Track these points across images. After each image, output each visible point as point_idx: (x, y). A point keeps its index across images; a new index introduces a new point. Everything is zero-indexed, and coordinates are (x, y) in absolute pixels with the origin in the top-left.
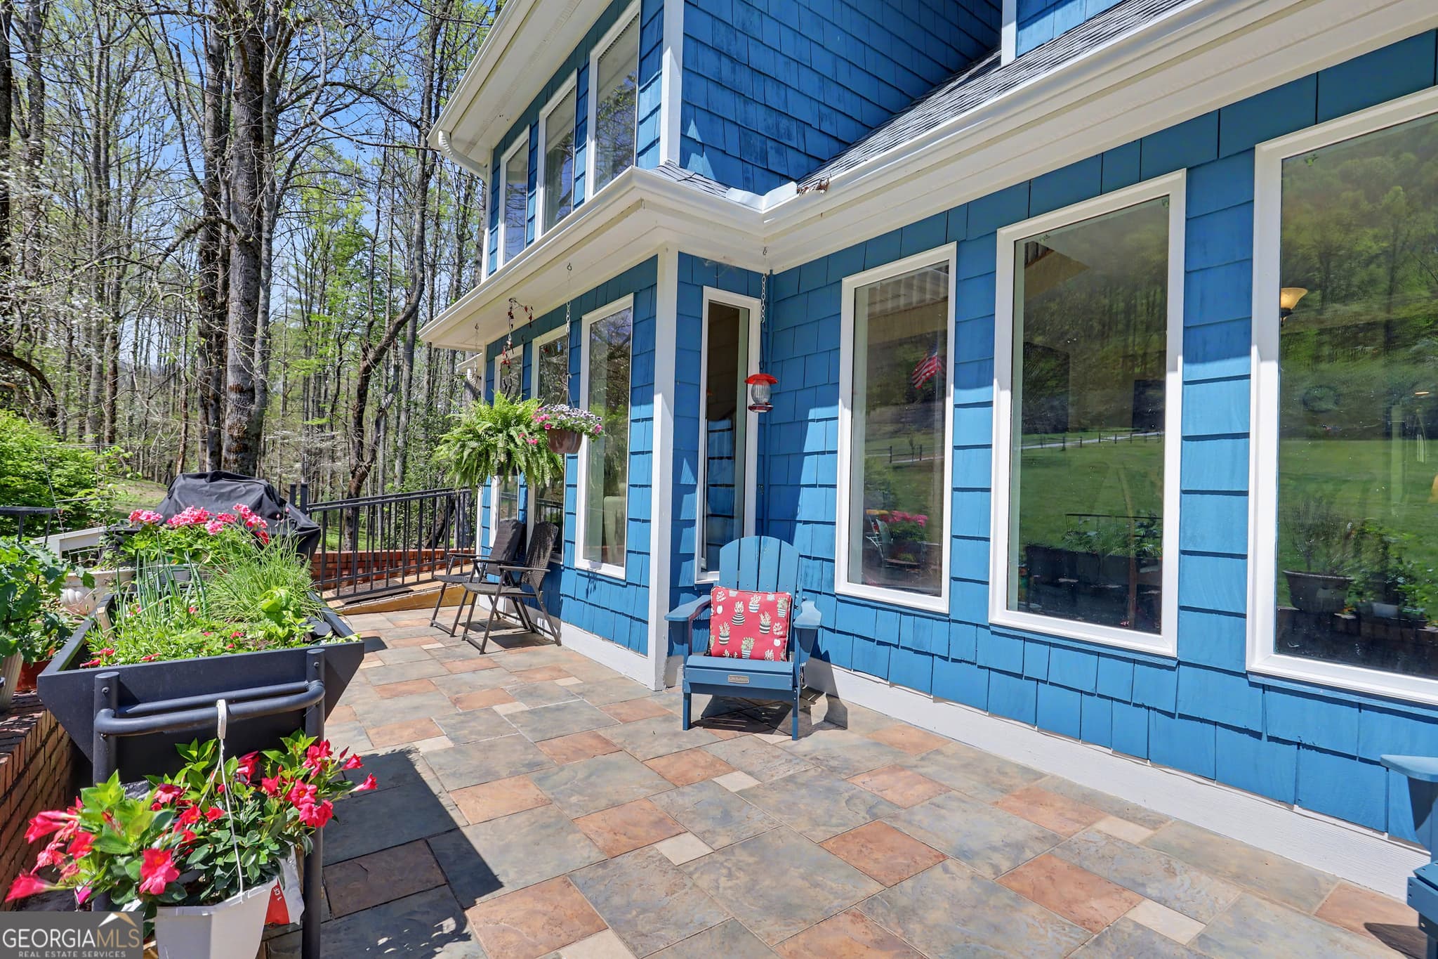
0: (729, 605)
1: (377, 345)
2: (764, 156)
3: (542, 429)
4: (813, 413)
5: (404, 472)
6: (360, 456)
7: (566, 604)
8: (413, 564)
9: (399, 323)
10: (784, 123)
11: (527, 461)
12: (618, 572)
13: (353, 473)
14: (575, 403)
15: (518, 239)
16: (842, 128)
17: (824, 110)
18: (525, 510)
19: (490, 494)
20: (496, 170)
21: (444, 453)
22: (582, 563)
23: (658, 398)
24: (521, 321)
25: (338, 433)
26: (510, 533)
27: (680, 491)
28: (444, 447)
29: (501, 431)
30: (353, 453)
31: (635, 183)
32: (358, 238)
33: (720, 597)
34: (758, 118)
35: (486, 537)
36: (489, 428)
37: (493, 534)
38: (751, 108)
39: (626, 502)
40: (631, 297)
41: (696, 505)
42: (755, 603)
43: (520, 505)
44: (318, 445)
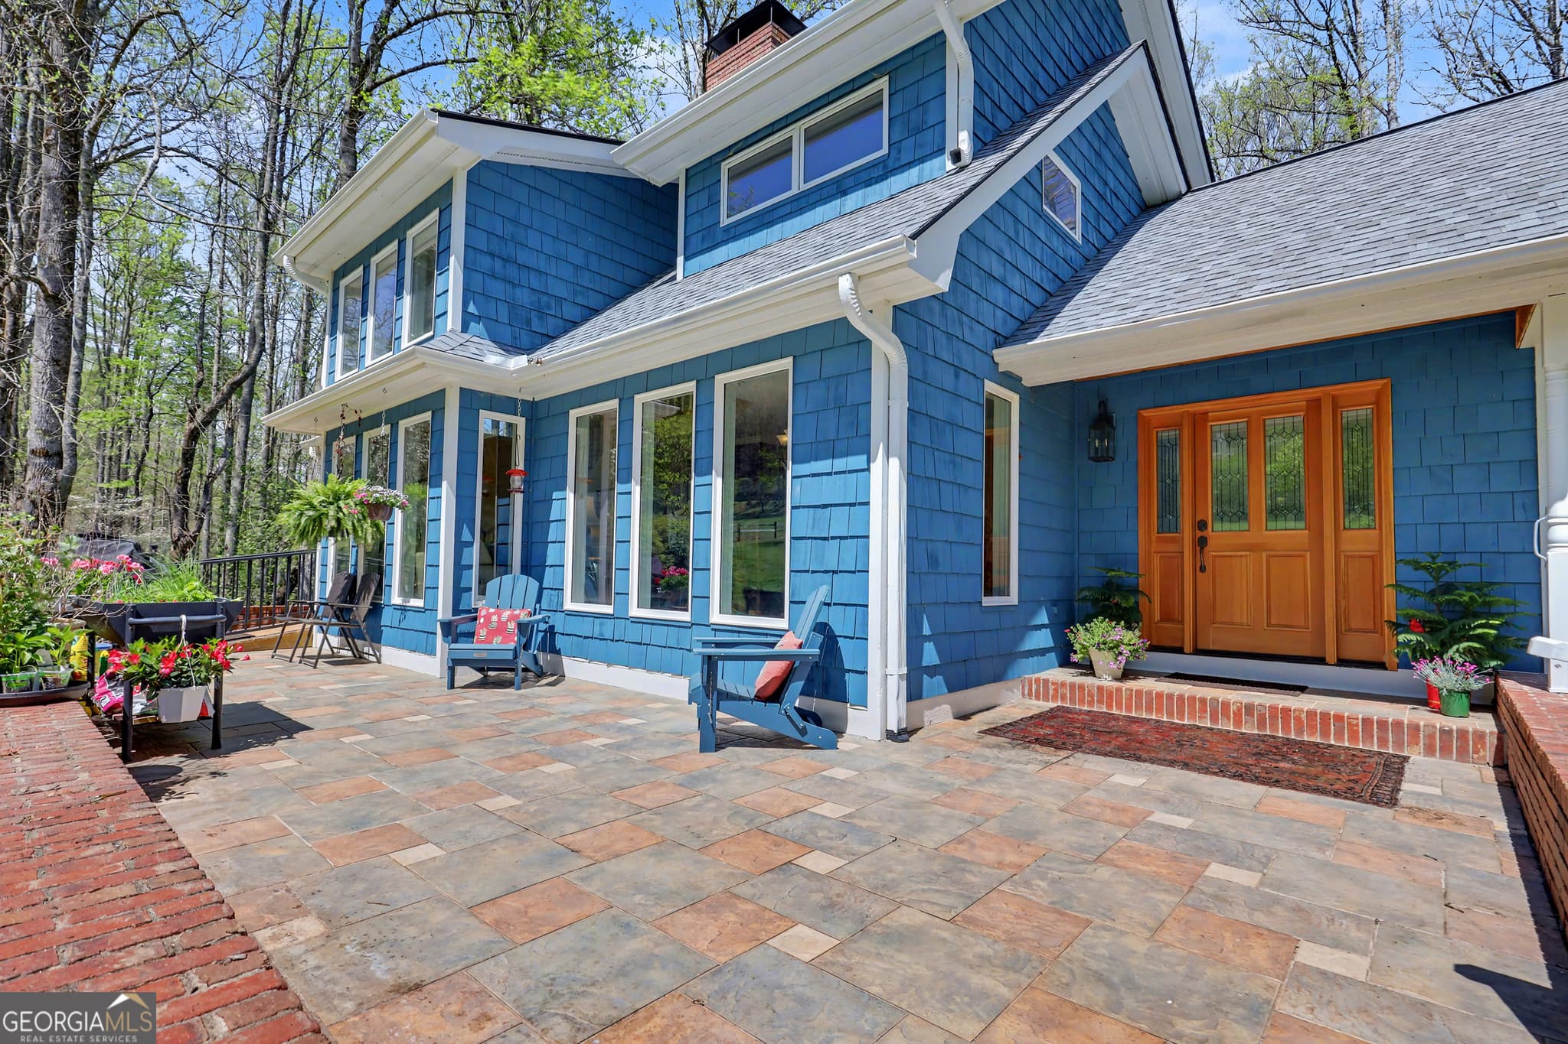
0: (488, 618)
1: (208, 406)
2: (529, 322)
3: (362, 503)
4: (555, 495)
5: (236, 543)
6: (184, 525)
7: (386, 633)
8: (254, 617)
9: (234, 383)
10: (545, 298)
11: (353, 525)
12: (418, 603)
13: (175, 543)
14: (392, 485)
15: (353, 359)
16: (593, 300)
17: (578, 288)
18: (356, 565)
19: (327, 551)
20: (336, 290)
21: (285, 519)
22: (396, 600)
23: (444, 484)
24: (351, 418)
25: (147, 498)
26: (343, 583)
27: (460, 546)
28: (285, 515)
29: (332, 503)
30: (175, 522)
31: (417, 355)
32: (180, 273)
33: (483, 613)
34: (523, 297)
35: (323, 590)
36: (323, 502)
37: (329, 585)
38: (518, 291)
39: (425, 557)
40: (430, 413)
41: (474, 554)
42: (506, 614)
43: (352, 561)
44: (119, 513)
